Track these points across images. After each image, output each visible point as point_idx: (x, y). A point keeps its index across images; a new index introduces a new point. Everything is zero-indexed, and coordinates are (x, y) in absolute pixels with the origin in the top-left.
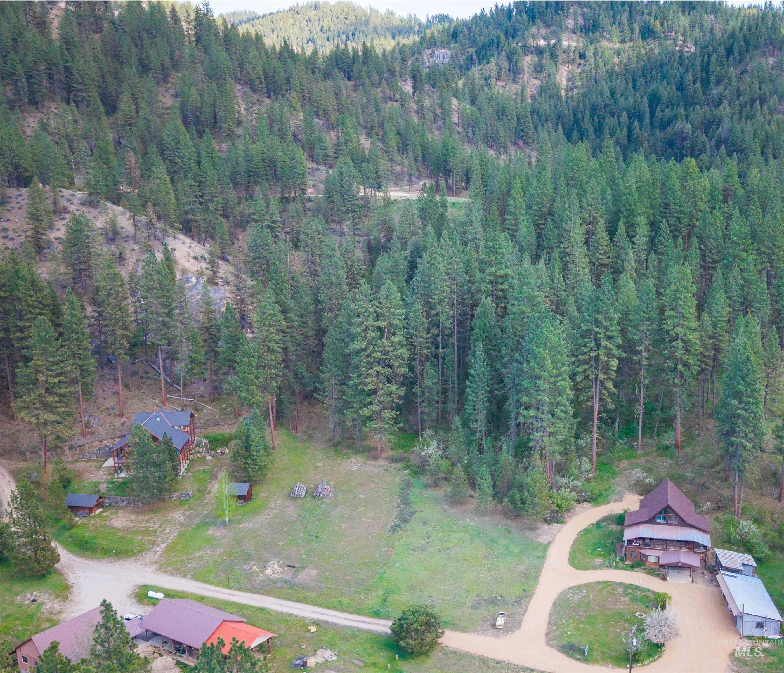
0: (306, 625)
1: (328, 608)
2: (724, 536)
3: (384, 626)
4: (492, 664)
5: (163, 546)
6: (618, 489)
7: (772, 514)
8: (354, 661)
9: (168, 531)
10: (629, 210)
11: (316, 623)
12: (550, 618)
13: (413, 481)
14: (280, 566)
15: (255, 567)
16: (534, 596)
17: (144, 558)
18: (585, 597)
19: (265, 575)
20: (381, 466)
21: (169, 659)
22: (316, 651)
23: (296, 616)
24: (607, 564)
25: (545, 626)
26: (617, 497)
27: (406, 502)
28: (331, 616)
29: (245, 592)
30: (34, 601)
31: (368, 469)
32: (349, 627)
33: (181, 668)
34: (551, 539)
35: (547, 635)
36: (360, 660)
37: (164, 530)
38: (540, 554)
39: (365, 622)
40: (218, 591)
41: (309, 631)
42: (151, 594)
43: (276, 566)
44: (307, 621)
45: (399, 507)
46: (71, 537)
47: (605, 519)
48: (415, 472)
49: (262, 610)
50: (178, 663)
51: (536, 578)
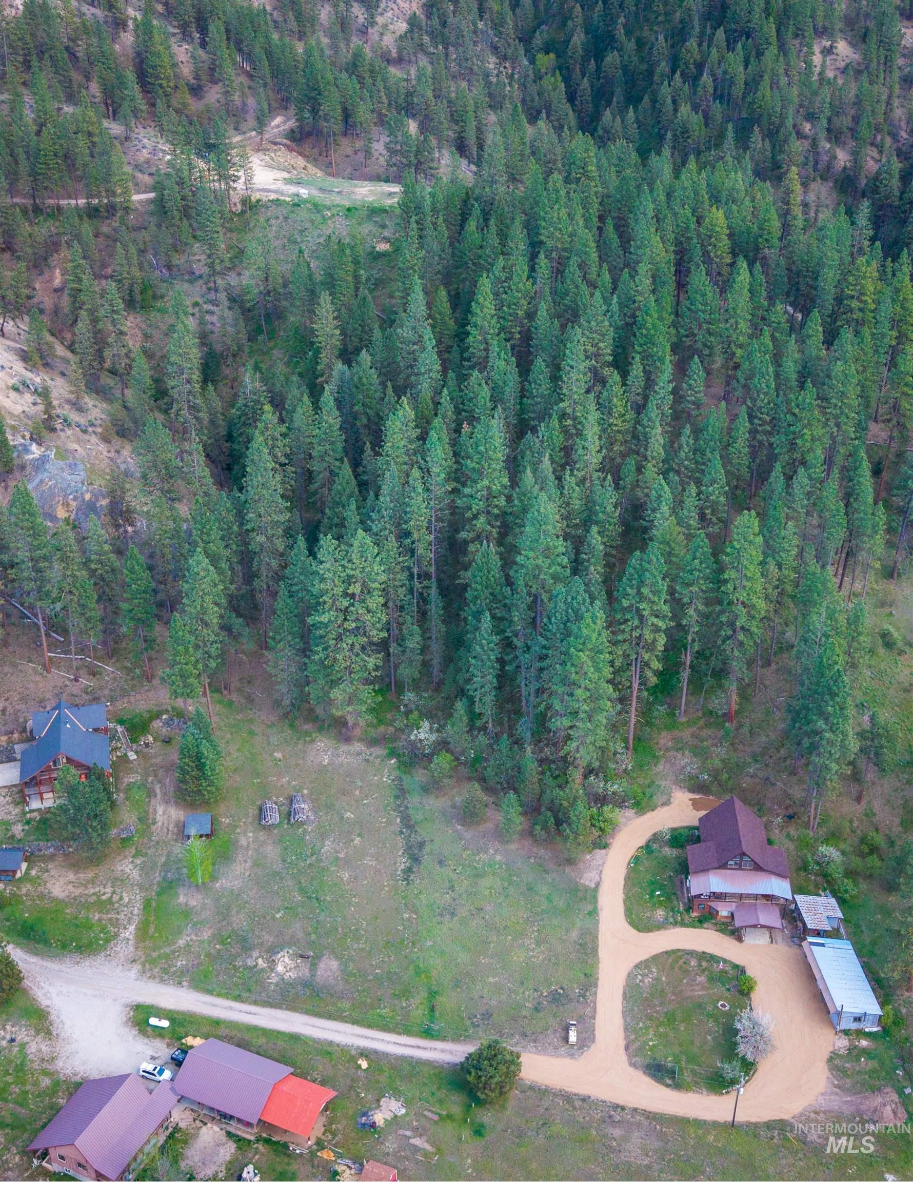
0: (353, 1059)
1: (370, 1026)
2: (799, 860)
3: (443, 1051)
4: (578, 1104)
5: (132, 928)
6: (663, 783)
7: (851, 822)
8: (426, 1113)
9: (126, 900)
10: (646, 336)
11: (365, 1053)
12: (625, 1021)
13: (407, 779)
14: (291, 958)
15: (260, 961)
16: (600, 983)
17: (117, 953)
18: (656, 979)
19: (278, 975)
20: (359, 754)
21: (216, 1129)
22: (378, 1101)
23: (338, 1045)
24: (671, 920)
25: (622, 1034)
26: (665, 797)
27: (408, 824)
28: (378, 1040)
29: (263, 1006)
30: (13, 1040)
31: (344, 759)
32: (403, 1058)
33: (235, 1142)
34: (597, 878)
35: (627, 1048)
36: (432, 1112)
37: (121, 898)
38: (590, 908)
39: (419, 1047)
40: (231, 1008)
41: (360, 1066)
42: (153, 1021)
43: (287, 960)
44: (353, 1052)
45: (401, 832)
46: (7, 920)
47: (655, 838)
48: (404, 764)
49: (295, 1038)
50: (229, 1134)
51: (595, 950)
